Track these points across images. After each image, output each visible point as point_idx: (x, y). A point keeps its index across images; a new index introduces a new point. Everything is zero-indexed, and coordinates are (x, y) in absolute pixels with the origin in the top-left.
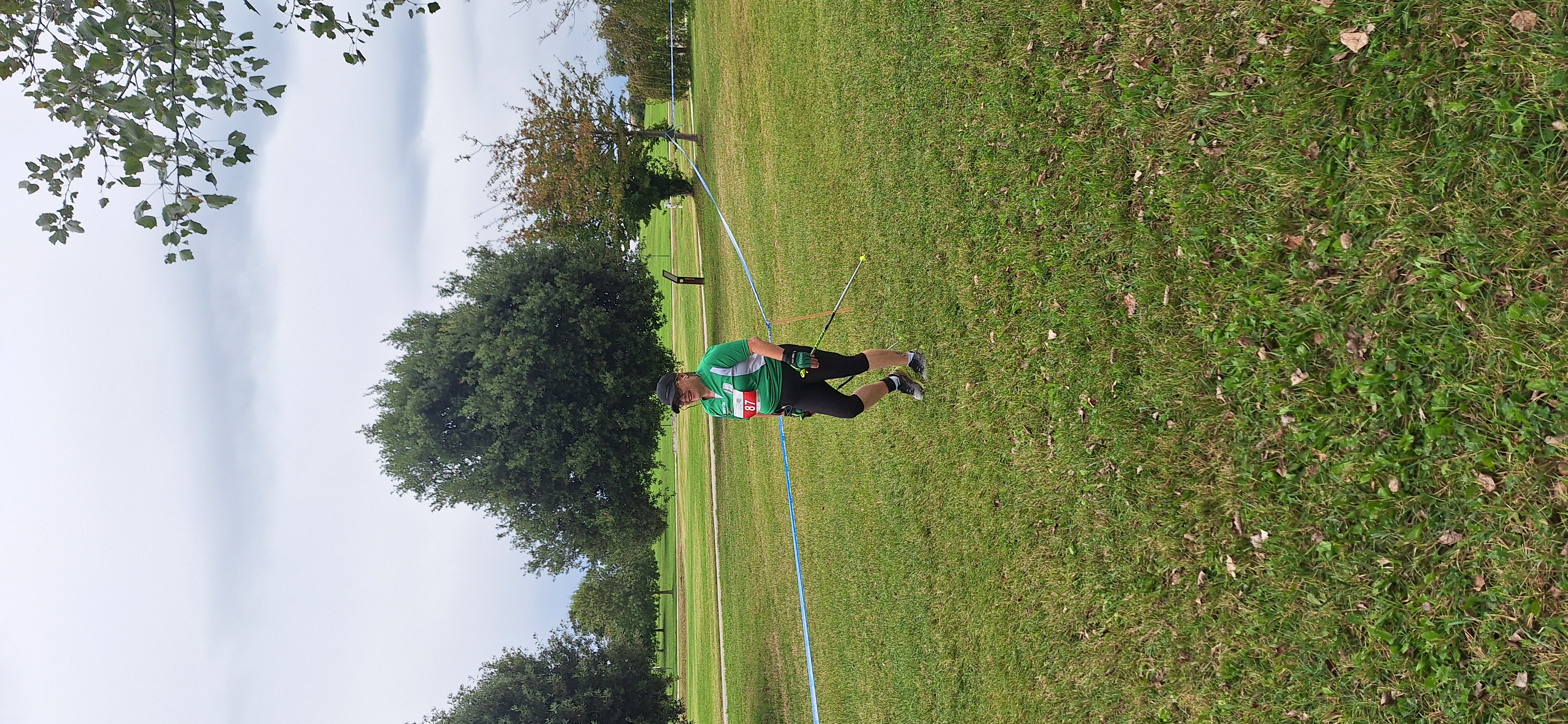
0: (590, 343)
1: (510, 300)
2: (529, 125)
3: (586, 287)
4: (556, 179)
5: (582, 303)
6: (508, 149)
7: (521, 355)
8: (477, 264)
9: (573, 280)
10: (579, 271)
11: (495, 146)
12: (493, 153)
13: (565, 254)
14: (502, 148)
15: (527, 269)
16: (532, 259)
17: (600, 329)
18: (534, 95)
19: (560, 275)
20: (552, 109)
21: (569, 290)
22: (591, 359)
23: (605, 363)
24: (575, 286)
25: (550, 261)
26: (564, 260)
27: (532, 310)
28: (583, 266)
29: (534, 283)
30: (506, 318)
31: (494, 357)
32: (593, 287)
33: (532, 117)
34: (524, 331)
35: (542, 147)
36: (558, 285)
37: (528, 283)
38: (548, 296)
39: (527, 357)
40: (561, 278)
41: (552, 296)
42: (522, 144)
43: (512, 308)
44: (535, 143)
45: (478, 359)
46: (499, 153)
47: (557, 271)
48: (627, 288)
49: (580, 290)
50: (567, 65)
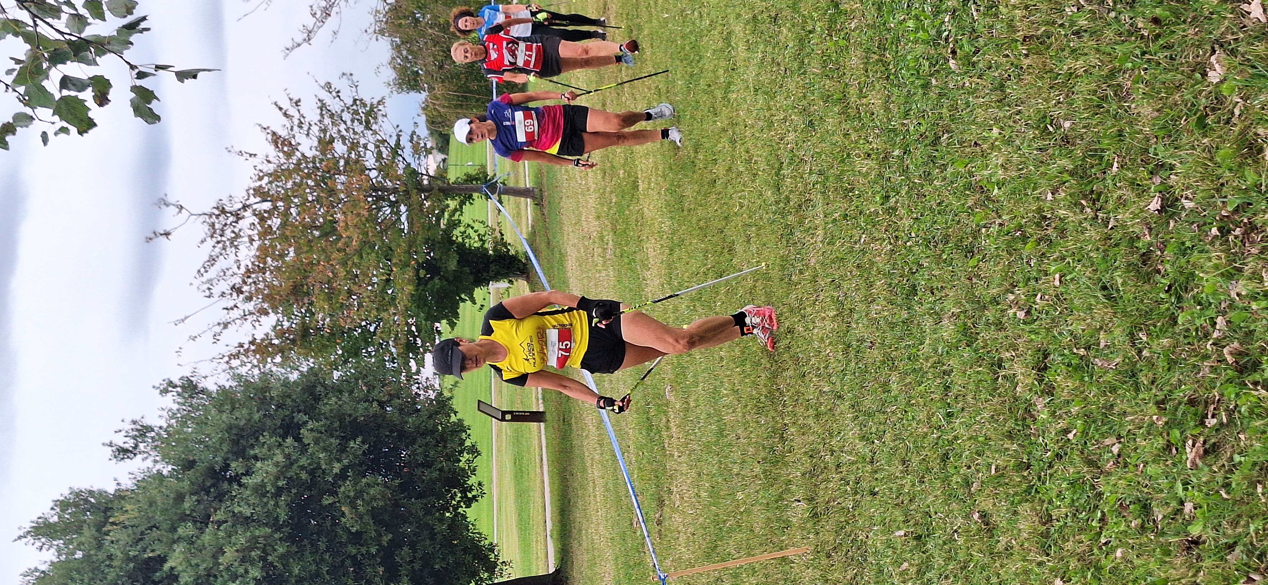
0: (357, 538)
1: (226, 467)
2: (266, 179)
3: (352, 444)
4: (308, 264)
5: (344, 470)
6: (232, 219)
7: (243, 561)
8: (175, 407)
9: (329, 431)
10: (341, 417)
11: (210, 216)
12: (206, 227)
13: (319, 388)
14: (221, 218)
15: (256, 417)
16: (265, 397)
17: (375, 514)
18: (274, 134)
19: (310, 425)
20: (303, 155)
21: (325, 450)
22: (357, 564)
23: (381, 570)
24: (334, 442)
25: (294, 401)
26: (317, 399)
27: (263, 485)
28: (347, 409)
29: (266, 438)
30: (220, 497)
31: (197, 565)
32: (363, 442)
33: (270, 168)
34: (247, 521)
35: (286, 214)
36: (306, 441)
37: (257, 439)
38: (290, 462)
39: (252, 564)
40: (312, 430)
41: (297, 461)
42: (255, 210)
43: (231, 480)
44: (276, 208)
45: (172, 568)
46: (217, 226)
47: (306, 418)
48: (419, 440)
49: (343, 449)
50: (328, 86)
